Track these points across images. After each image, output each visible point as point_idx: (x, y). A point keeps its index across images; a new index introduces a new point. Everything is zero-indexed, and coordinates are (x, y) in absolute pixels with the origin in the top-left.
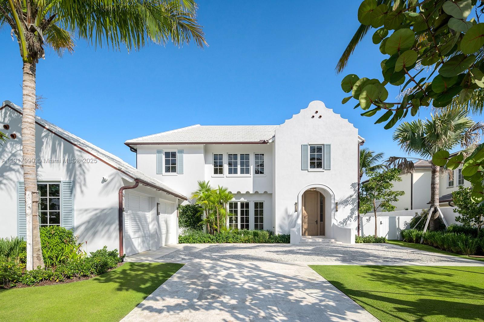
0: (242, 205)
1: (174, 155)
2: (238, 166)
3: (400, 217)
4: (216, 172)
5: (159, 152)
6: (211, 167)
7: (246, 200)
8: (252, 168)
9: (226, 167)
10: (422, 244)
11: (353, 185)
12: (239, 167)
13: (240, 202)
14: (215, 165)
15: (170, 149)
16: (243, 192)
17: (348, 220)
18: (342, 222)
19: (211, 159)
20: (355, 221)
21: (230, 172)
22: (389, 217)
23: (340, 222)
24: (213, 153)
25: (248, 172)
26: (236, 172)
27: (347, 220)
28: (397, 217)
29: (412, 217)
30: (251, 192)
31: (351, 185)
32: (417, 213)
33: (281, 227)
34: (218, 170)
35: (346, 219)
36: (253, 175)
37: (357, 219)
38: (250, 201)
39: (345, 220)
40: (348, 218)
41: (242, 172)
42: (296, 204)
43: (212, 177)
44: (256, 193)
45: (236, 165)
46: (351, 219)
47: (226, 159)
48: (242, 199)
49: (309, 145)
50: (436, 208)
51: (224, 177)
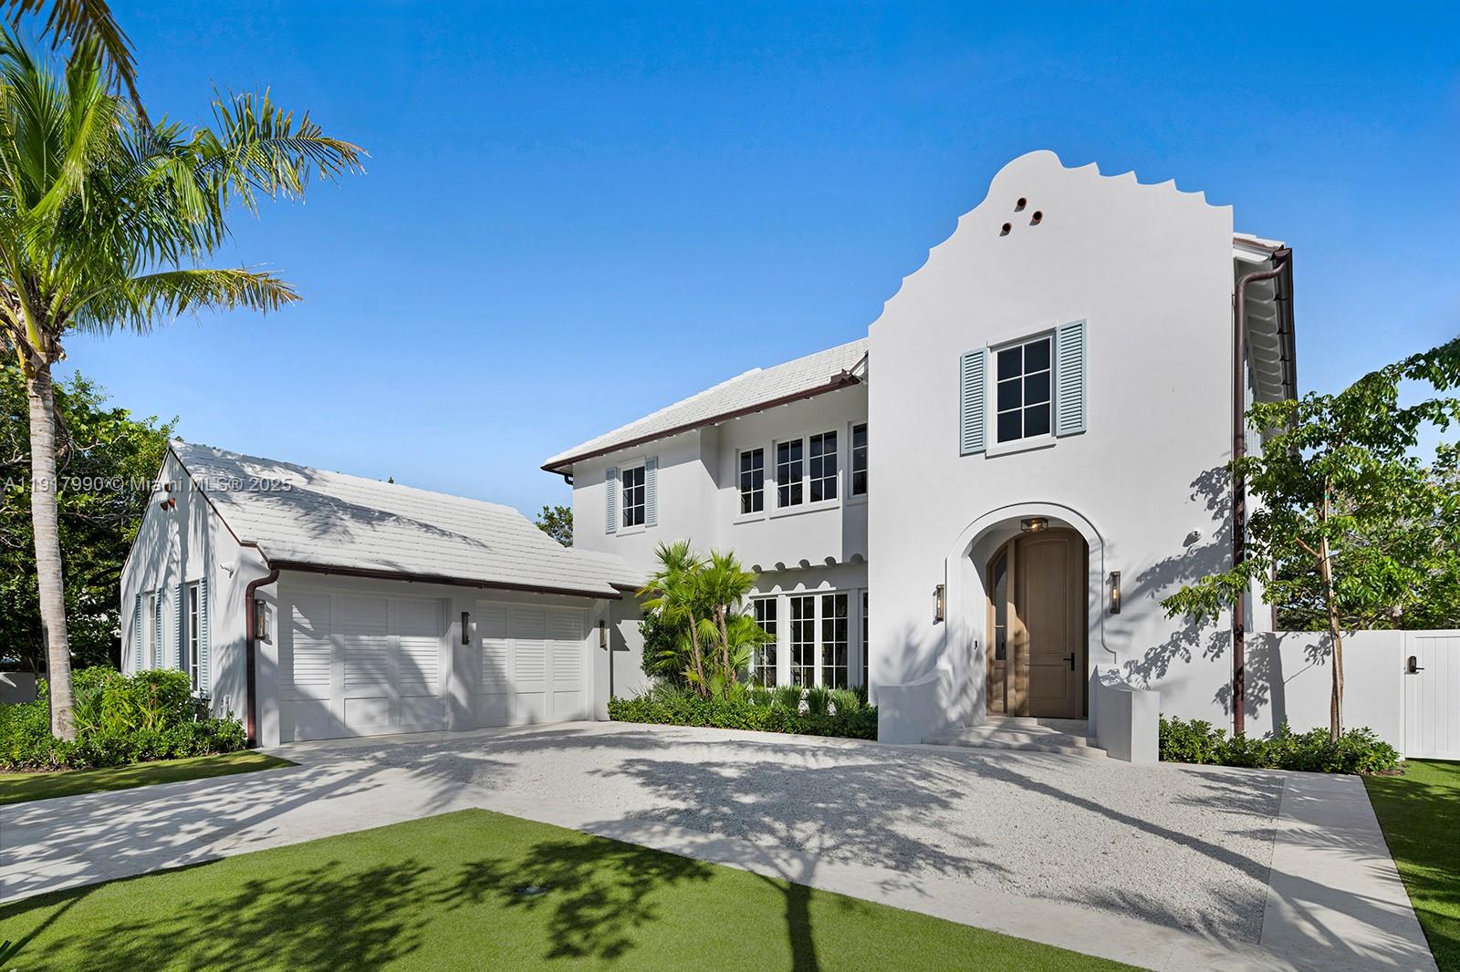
0: (827, 601)
1: (639, 475)
2: (804, 477)
4: (746, 506)
5: (610, 475)
6: (736, 494)
7: (834, 589)
8: (843, 479)
9: (771, 488)
11: (1204, 481)
12: (806, 481)
13: (820, 596)
14: (744, 485)
15: (634, 460)
16: (817, 561)
17: (1173, 653)
18: (1142, 661)
19: (733, 466)
20: (1210, 655)
21: (784, 500)
23: (1128, 664)
24: (737, 450)
25: (831, 494)
26: (798, 500)
27: (1167, 654)
30: (839, 560)
31: (1193, 485)
34: (752, 503)
35: (1164, 649)
36: (846, 498)
37: (1228, 649)
38: (848, 590)
39: (1157, 655)
40: (1174, 643)
41: (815, 497)
43: (739, 522)
44: (854, 559)
45: (797, 477)
46: (1192, 648)
47: (770, 462)
48: (825, 586)
49: (992, 348)
51: (766, 519)
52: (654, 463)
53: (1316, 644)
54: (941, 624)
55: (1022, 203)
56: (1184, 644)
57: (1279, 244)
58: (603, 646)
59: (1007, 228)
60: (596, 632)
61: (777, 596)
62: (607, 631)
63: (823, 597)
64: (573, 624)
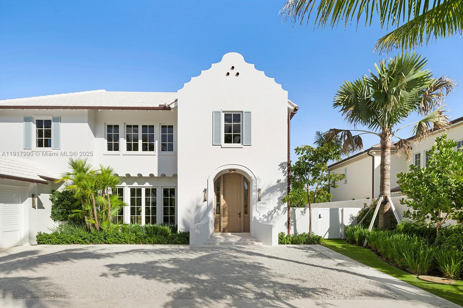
1: (48, 123)
2: (139, 140)
3: (344, 209)
4: (110, 148)
5: (27, 120)
6: (104, 142)
7: (152, 186)
8: (157, 144)
9: (123, 143)
10: (365, 247)
11: (281, 165)
12: (140, 143)
13: (144, 188)
14: (109, 139)
15: (44, 116)
16: (146, 174)
17: (274, 212)
18: (267, 215)
19: (104, 130)
20: (283, 213)
21: (129, 148)
22: (329, 209)
23: (263, 216)
24: (105, 123)
25: (152, 148)
26: (136, 148)
27: (273, 213)
28: (340, 209)
29: (360, 209)
30: (155, 175)
31: (279, 166)
32: (365, 204)
33: (185, 223)
34: (113, 147)
35: (272, 211)
36: (159, 152)
37: (287, 212)
38: (157, 187)
39: (271, 213)
40: (275, 210)
41: (145, 149)
42: (205, 190)
43: (104, 154)
44: (163, 176)
45: (136, 140)
46: (279, 211)
47: (122, 131)
48: (147, 185)
49: (223, 112)
50: (386, 197)
51: (120, 155)
52: (58, 120)
53: (303, 211)
54: (206, 202)
55: (233, 68)
56: (277, 210)
57: (297, 106)
58: (34, 207)
59: (228, 74)
60: (30, 200)
61: (124, 187)
62: (36, 199)
64: (15, 195)
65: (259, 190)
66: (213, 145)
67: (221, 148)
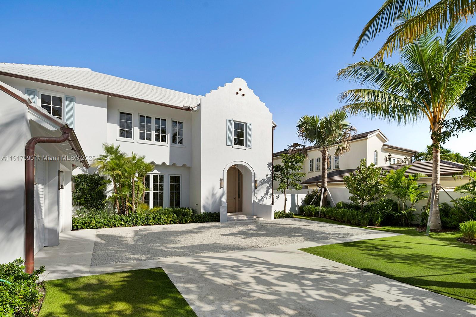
0: (155, 177)
1: (58, 101)
2: (152, 131)
3: (299, 195)
4: (122, 134)
5: (30, 92)
6: (116, 128)
7: (160, 173)
8: (169, 137)
9: (136, 131)
10: (320, 217)
11: (269, 164)
12: (153, 133)
13: (152, 175)
14: (121, 125)
15: (53, 92)
16: (159, 162)
18: (260, 199)
19: (117, 116)
20: (269, 198)
21: (142, 137)
22: (290, 195)
23: (258, 199)
24: (118, 110)
25: (164, 140)
26: (149, 138)
27: (264, 198)
28: (296, 195)
29: (306, 195)
30: (168, 164)
31: (267, 165)
32: (308, 192)
34: (126, 133)
35: (263, 196)
36: (171, 144)
37: (272, 197)
38: (165, 174)
39: (262, 198)
40: (265, 195)
41: (157, 139)
42: (221, 180)
43: (117, 140)
44: (174, 165)
45: (149, 130)
47: (135, 119)
48: (155, 172)
49: (233, 121)
50: (326, 188)
51: (134, 142)
53: (277, 196)
54: (222, 189)
55: (240, 89)
56: (266, 196)
63: (153, 175)
65: (256, 181)
66: (227, 145)
67: (233, 148)
